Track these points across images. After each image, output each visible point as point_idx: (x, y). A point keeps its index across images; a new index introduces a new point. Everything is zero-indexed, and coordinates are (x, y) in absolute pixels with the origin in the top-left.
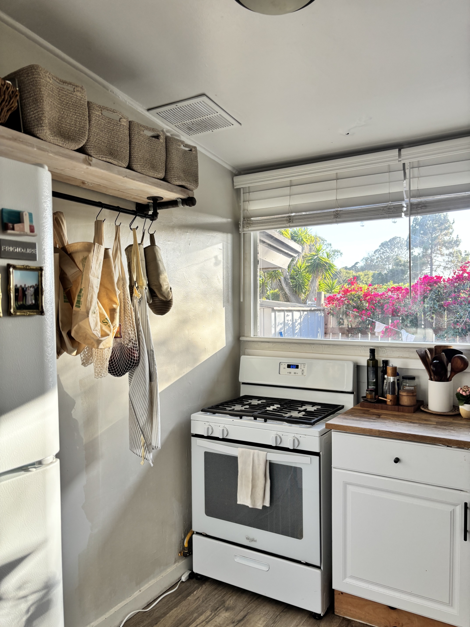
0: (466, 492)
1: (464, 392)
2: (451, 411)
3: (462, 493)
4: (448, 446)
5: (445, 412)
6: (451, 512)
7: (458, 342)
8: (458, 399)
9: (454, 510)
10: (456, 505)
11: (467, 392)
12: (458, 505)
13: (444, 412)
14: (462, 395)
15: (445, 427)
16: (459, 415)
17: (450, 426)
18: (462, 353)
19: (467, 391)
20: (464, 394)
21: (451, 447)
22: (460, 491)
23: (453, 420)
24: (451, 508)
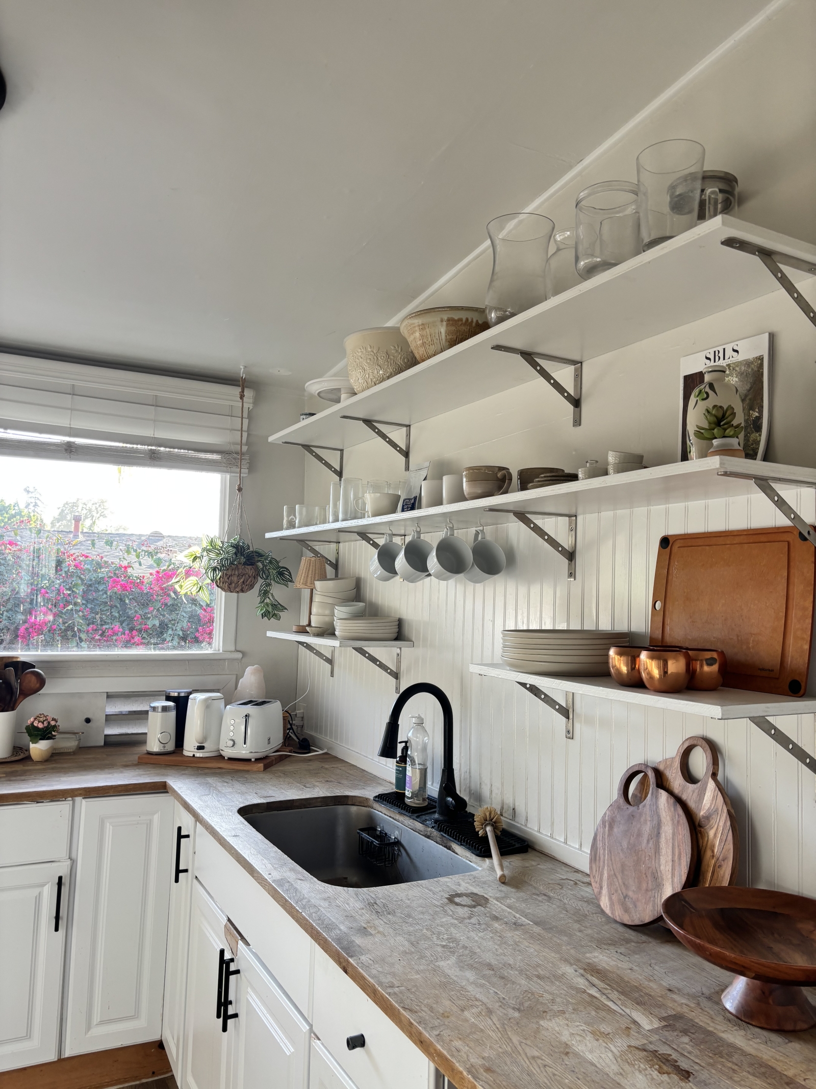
0: (59, 861)
1: (40, 723)
2: (13, 755)
3: (53, 864)
4: (38, 802)
5: (6, 758)
6: (36, 897)
7: (19, 651)
8: (28, 735)
9: (40, 893)
10: (43, 885)
11: (45, 723)
12: (46, 885)
13: (4, 759)
14: (37, 728)
15: (23, 778)
16: (28, 758)
17: (28, 775)
18: (34, 667)
19: (44, 721)
20: (41, 726)
21: (43, 802)
22: (50, 864)
23: (24, 766)
24: (36, 892)
